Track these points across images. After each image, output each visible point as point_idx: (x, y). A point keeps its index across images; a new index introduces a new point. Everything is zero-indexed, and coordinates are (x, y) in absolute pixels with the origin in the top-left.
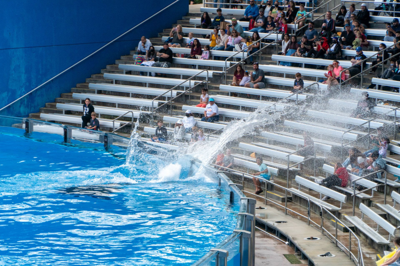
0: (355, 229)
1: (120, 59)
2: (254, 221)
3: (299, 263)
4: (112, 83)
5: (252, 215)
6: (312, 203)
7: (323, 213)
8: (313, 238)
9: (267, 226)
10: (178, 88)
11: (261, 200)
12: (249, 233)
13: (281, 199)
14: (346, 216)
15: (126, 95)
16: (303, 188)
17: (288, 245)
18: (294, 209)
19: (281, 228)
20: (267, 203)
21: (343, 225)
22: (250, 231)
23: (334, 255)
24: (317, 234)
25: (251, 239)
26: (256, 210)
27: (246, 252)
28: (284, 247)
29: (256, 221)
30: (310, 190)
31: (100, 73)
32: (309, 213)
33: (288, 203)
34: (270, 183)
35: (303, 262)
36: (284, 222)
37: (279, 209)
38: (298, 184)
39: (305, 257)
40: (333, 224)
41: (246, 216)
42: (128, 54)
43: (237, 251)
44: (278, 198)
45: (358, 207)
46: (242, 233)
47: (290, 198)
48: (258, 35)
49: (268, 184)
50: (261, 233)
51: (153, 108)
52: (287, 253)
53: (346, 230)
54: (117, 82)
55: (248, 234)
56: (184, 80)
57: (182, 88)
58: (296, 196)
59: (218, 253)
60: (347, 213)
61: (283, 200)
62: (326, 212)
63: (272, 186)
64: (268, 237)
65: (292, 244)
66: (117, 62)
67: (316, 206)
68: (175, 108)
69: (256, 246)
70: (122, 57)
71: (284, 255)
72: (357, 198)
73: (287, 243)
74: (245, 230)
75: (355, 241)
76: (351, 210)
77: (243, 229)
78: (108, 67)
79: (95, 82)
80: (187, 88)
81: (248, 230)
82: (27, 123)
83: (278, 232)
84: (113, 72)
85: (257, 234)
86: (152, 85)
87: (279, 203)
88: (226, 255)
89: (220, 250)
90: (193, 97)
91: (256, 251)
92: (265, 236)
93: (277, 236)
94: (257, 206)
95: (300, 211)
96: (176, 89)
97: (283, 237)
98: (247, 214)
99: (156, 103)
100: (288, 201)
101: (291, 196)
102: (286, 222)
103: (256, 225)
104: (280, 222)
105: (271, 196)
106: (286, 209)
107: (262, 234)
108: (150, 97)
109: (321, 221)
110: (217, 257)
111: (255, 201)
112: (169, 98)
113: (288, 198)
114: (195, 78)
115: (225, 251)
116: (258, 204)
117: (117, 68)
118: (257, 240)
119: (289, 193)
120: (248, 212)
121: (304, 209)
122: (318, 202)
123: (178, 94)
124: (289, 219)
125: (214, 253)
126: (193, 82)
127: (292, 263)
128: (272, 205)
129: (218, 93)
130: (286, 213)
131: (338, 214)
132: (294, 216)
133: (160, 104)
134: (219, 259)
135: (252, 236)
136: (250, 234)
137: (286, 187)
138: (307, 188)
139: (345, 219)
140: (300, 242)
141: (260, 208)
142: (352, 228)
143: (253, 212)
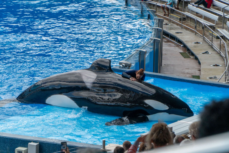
0: (223, 37)
2: (162, 32)
3: (189, 57)
5: (161, 29)
6: (198, 21)
7: (204, 27)
8: (197, 43)
9: (170, 35)
11: (167, 19)
12: (159, 39)
13: (179, 19)
14: (219, 29)
16: (192, 12)
17: (183, 46)
18: (187, 25)
19: (179, 36)
20: (170, 21)
21: (216, 34)
22: (160, 38)
23: (210, 53)
24: (200, 40)
25: (160, 43)
26: (164, 25)
27: (157, 50)
28: (181, 48)
29: (164, 32)
30: (197, 13)
32: (196, 27)
33: (183, 21)
34: (173, 9)
35: (192, 57)
36: (180, 33)
37: (177, 24)
38: (189, 10)
39: (193, 54)
40: (210, 34)
41: (157, 29)
43: (152, 50)
44: (177, 18)
45: (226, 23)
46: (155, 39)
47: (185, 18)
49: (171, 9)
50: (166, 39)
52: (182, 51)
53: (218, 38)
55: (159, 40)
58: (188, 17)
59: (141, 52)
60: (219, 27)
61: (180, 19)
62: (206, 27)
63: (174, 10)
64: (171, 42)
65: (185, 46)
67: (200, 23)
71: (181, 53)
72: (224, 17)
73: (182, 45)
74: (157, 38)
75: (223, 45)
76: (222, 26)
77: (156, 37)
81: (159, 38)
83: (177, 39)
85: (164, 40)
87: (178, 21)
88: (145, 53)
89: (142, 50)
93: (176, 41)
95: (190, 26)
97: (180, 42)
98: (158, 28)
100: (183, 20)
101: (185, 17)
102: (182, 33)
103: (164, 35)
104: (178, 33)
105: (173, 17)
106: (182, 25)
107: (167, 40)
109: (203, 32)
111: (163, 20)
113: (183, 18)
115: (144, 50)
116: (165, 22)
118: (164, 43)
119: (184, 15)
120: (159, 27)
121: (193, 24)
122: (202, 21)
124: (184, 31)
125: (138, 51)
127: (185, 58)
128: (174, 23)
130: (182, 27)
131: (213, 28)
132: (187, 29)
134: (141, 55)
135: (161, 42)
136: (160, 40)
137: (182, 12)
138: (195, 12)
139: (218, 31)
140: (190, 45)
141: (166, 24)
142: (222, 37)
143: (162, 27)
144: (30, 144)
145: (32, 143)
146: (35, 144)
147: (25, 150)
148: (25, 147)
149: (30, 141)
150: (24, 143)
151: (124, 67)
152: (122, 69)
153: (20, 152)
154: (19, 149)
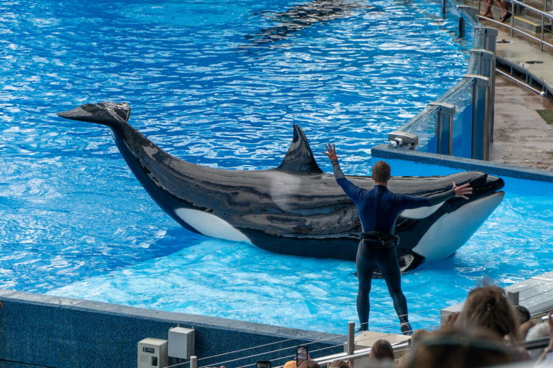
2: (493, 62)
5: (491, 53)
9: (513, 68)
11: (507, 30)
12: (486, 79)
13: (535, 29)
17: (544, 96)
19: (535, 72)
20: (514, 34)
22: (488, 76)
25: (489, 88)
26: (497, 44)
27: (482, 102)
28: (538, 100)
29: (497, 60)
33: (546, 34)
34: (519, 5)
36: (538, 62)
37: (532, 42)
41: (482, 53)
43: (468, 102)
44: (531, 27)
46: (476, 78)
47: (549, 27)
49: (517, 6)
50: (503, 78)
52: (541, 108)
55: (484, 80)
59: (441, 108)
61: (538, 30)
63: (522, 7)
64: (515, 84)
65: (549, 95)
69: (496, 92)
71: (538, 111)
73: (542, 93)
74: (481, 74)
77: (478, 74)
81: (484, 75)
83: (529, 77)
85: (498, 81)
87: (532, 35)
88: (452, 111)
89: (444, 104)
91: (496, 106)
92: (509, 83)
93: (528, 83)
94: (499, 39)
97: (538, 84)
98: (484, 51)
100: (545, 31)
101: (550, 24)
102: (541, 63)
103: (497, 67)
104: (533, 63)
105: (520, 24)
106: (543, 44)
107: (506, 80)
110: (439, 114)
111: (497, 32)
113: (545, 27)
115: (450, 106)
116: (501, 36)
118: (498, 90)
119: (547, 19)
120: (485, 48)
124: (546, 58)
125: (435, 108)
127: (549, 123)
128: (521, 37)
130: (543, 49)
134: (441, 117)
135: (490, 84)
136: (488, 81)
137: (543, 11)
141: (504, 42)
143: (492, 48)
144: (172, 330)
145: (178, 330)
146: (186, 331)
147: (160, 347)
148: (161, 338)
149: (174, 325)
150: (160, 328)
151: (399, 145)
152: (395, 151)
153: (149, 350)
154: (148, 341)
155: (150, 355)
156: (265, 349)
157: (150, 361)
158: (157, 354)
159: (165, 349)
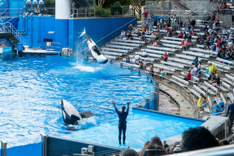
0: (192, 93)
1: (115, 37)
3: (174, 103)
4: (113, 45)
5: (158, 87)
6: (178, 84)
7: (181, 87)
8: (178, 96)
9: (163, 91)
10: (134, 47)
11: (161, 83)
12: (157, 93)
14: (189, 89)
15: (118, 48)
16: (174, 79)
18: (171, 86)
19: (167, 92)
20: (163, 84)
21: (188, 91)
23: (185, 101)
24: (179, 94)
25: (158, 95)
27: (156, 98)
28: (168, 98)
29: (159, 89)
30: (177, 80)
31: (109, 42)
32: (177, 87)
35: (175, 103)
37: (167, 86)
38: (173, 78)
39: (175, 102)
40: (185, 91)
42: (118, 36)
43: (153, 98)
44: (166, 82)
45: (193, 86)
47: (170, 82)
48: (159, 30)
49: (163, 78)
51: (126, 53)
52: (169, 100)
53: (189, 93)
54: (115, 44)
56: (136, 44)
57: (135, 47)
58: (172, 82)
59: (147, 99)
61: (168, 83)
62: (182, 87)
63: (164, 78)
64: (163, 94)
65: (171, 97)
66: (115, 38)
67: (179, 85)
68: (133, 53)
69: (159, 97)
70: (116, 37)
71: (169, 101)
72: (192, 83)
73: (169, 97)
75: (192, 97)
76: (191, 87)
77: (155, 92)
78: (112, 40)
79: (108, 44)
80: (137, 47)
81: (157, 92)
82: (87, 57)
84: (113, 41)
85: (160, 94)
86: (126, 46)
87: (167, 84)
88: (150, 100)
89: (148, 98)
90: (138, 50)
91: (159, 99)
92: (162, 94)
93: (166, 94)
94: (160, 85)
95: (173, 87)
96: (133, 47)
97: (168, 95)
98: (156, 87)
99: (127, 51)
100: (170, 83)
103: (159, 91)
104: (167, 90)
105: (164, 82)
108: (125, 49)
109: (180, 90)
110: (147, 100)
111: (159, 83)
112: (131, 50)
114: (139, 44)
115: (149, 99)
116: (160, 84)
117: (115, 40)
118: (160, 96)
119: (170, 81)
121: (175, 86)
122: (180, 84)
123: (134, 48)
124: (170, 89)
126: (138, 45)
127: (171, 103)
128: (164, 84)
129: (147, 49)
130: (169, 87)
131: (186, 88)
132: (172, 88)
133: (128, 52)
137: (169, 79)
138: (176, 79)
139: (189, 90)
140: (174, 97)
141: (161, 85)
142: (191, 93)
143: (158, 86)
144: (89, 146)
145: (90, 146)
146: (92, 146)
147: (86, 150)
148: (86, 148)
149: (89, 145)
150: (86, 145)
151: (138, 107)
152: (138, 108)
153: (84, 150)
154: (83, 148)
155: (84, 152)
156: (109, 151)
157: (84, 153)
158: (85, 151)
159: (87, 150)
